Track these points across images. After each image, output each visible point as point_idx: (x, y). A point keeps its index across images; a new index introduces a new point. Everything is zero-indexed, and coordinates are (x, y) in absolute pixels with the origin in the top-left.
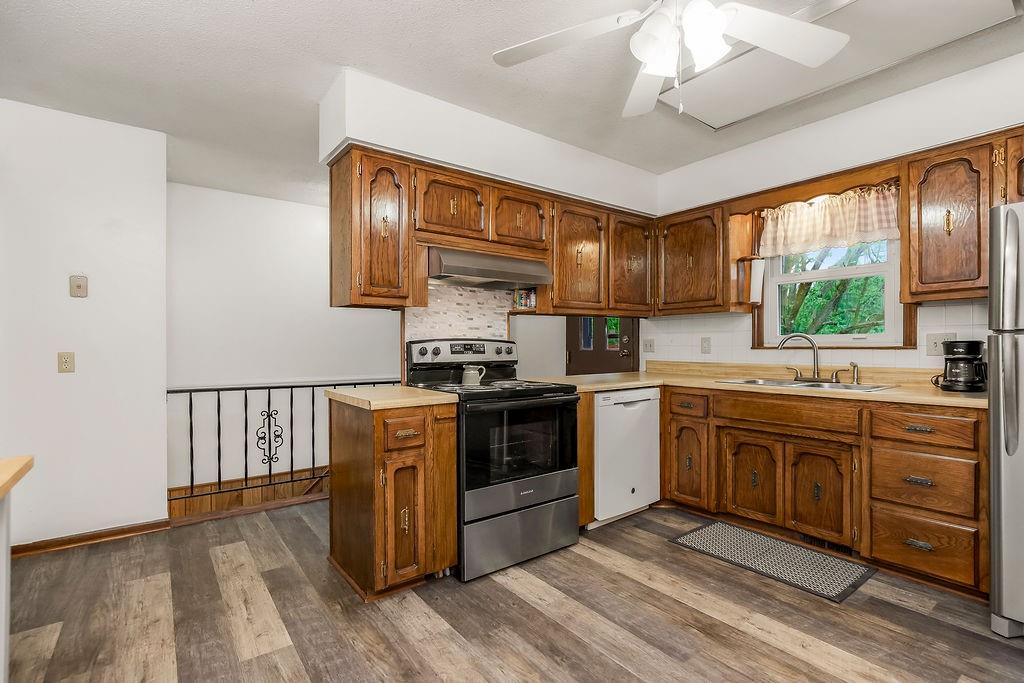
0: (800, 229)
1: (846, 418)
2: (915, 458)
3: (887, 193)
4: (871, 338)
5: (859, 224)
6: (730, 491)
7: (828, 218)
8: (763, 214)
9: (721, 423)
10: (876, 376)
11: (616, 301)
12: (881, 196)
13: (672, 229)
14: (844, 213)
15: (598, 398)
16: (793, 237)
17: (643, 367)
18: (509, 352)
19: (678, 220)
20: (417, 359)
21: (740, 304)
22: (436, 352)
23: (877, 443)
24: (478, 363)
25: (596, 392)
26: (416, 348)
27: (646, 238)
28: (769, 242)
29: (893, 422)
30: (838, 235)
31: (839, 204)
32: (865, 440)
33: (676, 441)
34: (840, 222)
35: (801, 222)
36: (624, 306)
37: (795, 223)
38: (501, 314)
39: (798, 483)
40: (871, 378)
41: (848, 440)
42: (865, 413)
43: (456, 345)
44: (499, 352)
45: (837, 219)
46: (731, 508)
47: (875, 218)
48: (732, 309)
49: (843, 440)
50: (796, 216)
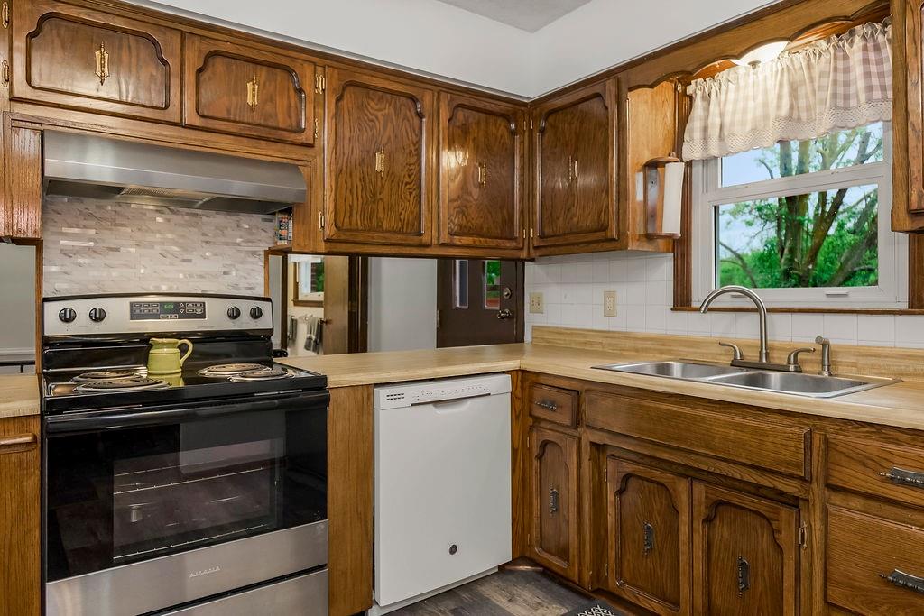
0: (745, 111)
1: (783, 447)
2: (906, 537)
3: (881, 39)
4: (856, 295)
5: (835, 95)
6: (612, 554)
7: (786, 90)
8: (690, 90)
9: (598, 438)
10: (862, 361)
11: (452, 234)
12: (871, 45)
13: (551, 119)
14: (812, 80)
15: (382, 394)
16: (732, 123)
17: (528, 337)
18: (256, 314)
19: (559, 102)
20: (54, 327)
21: (649, 237)
22: (98, 316)
23: (837, 499)
24: (180, 335)
25: (376, 385)
26: (52, 310)
27: (513, 133)
28: (698, 135)
29: (864, 461)
30: (804, 116)
31: (804, 65)
32: (817, 488)
33: (536, 463)
34: (807, 97)
35: (746, 98)
36: (466, 240)
37: (736, 101)
38: (254, 253)
39: (715, 555)
40: (854, 365)
41: (790, 487)
42: (817, 438)
43: (141, 304)
44: (234, 314)
45: (802, 92)
46: (614, 584)
47: (861, 84)
48: (633, 246)
49: (780, 486)
50: (738, 89)
